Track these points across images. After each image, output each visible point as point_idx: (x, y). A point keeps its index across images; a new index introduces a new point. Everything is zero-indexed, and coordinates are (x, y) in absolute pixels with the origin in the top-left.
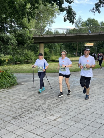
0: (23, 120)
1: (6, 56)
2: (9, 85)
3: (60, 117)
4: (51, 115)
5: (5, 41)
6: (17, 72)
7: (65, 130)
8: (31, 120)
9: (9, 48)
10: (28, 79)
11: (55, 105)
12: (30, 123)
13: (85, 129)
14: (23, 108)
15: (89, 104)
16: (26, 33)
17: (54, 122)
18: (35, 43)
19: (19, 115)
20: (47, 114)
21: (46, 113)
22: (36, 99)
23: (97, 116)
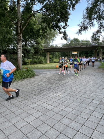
0: (40, 96)
1: (29, 60)
2: (31, 76)
3: (61, 94)
4: (56, 93)
6: (35, 68)
7: (65, 102)
8: (45, 96)
9: (30, 55)
10: (41, 72)
11: (58, 87)
12: (45, 98)
13: (76, 101)
14: (40, 89)
15: (77, 86)
16: (39, 46)
17: (58, 97)
18: (44, 52)
19: (38, 93)
20: (54, 93)
22: (47, 84)
23: (83, 93)
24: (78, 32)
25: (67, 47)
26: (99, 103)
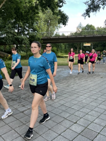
5: (20, 41)
7: (24, 124)
15: (64, 95)
21: (19, 104)
24: (84, 14)
25: (75, 37)
26: (81, 131)
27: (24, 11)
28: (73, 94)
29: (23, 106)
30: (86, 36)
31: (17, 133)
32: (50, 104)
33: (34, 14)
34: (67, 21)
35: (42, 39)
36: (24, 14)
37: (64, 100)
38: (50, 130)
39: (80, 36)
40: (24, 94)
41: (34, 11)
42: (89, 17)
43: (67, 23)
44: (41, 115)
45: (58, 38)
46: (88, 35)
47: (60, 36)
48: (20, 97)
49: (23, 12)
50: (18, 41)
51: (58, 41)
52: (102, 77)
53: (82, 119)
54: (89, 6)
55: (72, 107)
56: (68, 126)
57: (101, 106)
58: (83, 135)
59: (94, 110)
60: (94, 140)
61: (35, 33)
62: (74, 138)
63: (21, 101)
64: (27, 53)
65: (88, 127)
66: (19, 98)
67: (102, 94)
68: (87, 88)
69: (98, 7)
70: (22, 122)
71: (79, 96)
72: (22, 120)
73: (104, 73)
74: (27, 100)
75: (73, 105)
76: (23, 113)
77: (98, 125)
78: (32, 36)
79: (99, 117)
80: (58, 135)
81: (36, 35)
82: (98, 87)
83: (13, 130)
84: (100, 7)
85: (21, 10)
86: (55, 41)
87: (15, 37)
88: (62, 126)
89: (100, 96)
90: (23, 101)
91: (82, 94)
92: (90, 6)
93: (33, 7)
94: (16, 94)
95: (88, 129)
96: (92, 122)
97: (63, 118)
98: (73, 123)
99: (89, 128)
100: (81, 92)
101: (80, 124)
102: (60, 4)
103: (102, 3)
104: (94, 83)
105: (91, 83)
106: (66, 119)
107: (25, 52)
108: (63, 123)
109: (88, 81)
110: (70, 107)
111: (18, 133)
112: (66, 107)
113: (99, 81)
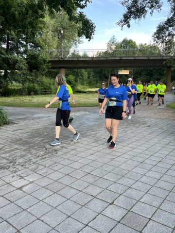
3: (32, 182)
18: (52, 68)
24: (121, 21)
25: (105, 59)
26: (121, 217)
27: (18, 11)
28: (105, 154)
29: (20, 179)
30: (123, 59)
31: (12, 227)
32: (67, 173)
33: (37, 18)
34: (92, 32)
35: (50, 62)
36: (17, 16)
37: (91, 164)
38: (69, 219)
39: (113, 58)
40: (22, 156)
41: (37, 12)
42: (129, 26)
43: (93, 35)
44: (52, 193)
45: (77, 59)
46: (126, 57)
47: (80, 57)
48: (15, 163)
49: (17, 13)
50: (9, 64)
51: (76, 66)
52: (148, 125)
53: (121, 196)
54: (129, 8)
55: (104, 177)
56: (99, 210)
57: (150, 174)
58: (124, 223)
59: (140, 180)
60: (143, 231)
61: (37, 51)
62: (111, 230)
63: (17, 169)
64: (23, 85)
65: (131, 210)
66: (13, 164)
67: (151, 154)
68: (126, 144)
69: (144, 11)
70: (20, 207)
71: (115, 157)
72: (19, 203)
73: (152, 120)
74: (27, 166)
75: (106, 173)
76: (21, 190)
77: (148, 206)
78: (33, 56)
79: (149, 192)
80: (84, 226)
81: (39, 54)
82: (144, 142)
83: (5, 222)
84: (146, 12)
85: (13, 10)
86: (72, 66)
87: (3, 56)
88: (89, 210)
89: (148, 156)
90: (19, 169)
91: (119, 154)
92: (131, 9)
93: (35, 5)
94: (8, 158)
95: (132, 213)
96: (139, 201)
97: (91, 196)
98: (108, 204)
99: (134, 211)
100: (118, 151)
101: (119, 205)
102: (81, 3)
103: (150, 5)
104: (137, 136)
105: (132, 135)
106: (95, 197)
107: (20, 82)
108: (91, 205)
109: (128, 132)
110: (101, 176)
111: (14, 227)
112: (94, 177)
113: (145, 132)
